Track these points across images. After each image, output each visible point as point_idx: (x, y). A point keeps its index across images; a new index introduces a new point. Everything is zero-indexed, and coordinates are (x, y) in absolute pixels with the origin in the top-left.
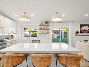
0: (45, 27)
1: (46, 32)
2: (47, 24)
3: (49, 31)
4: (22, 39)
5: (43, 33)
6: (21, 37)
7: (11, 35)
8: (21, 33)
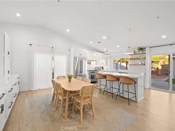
0: (138, 56)
1: (140, 63)
2: (141, 52)
3: (145, 62)
4: (111, 70)
5: (135, 65)
6: (110, 69)
7: (102, 66)
8: (110, 65)
